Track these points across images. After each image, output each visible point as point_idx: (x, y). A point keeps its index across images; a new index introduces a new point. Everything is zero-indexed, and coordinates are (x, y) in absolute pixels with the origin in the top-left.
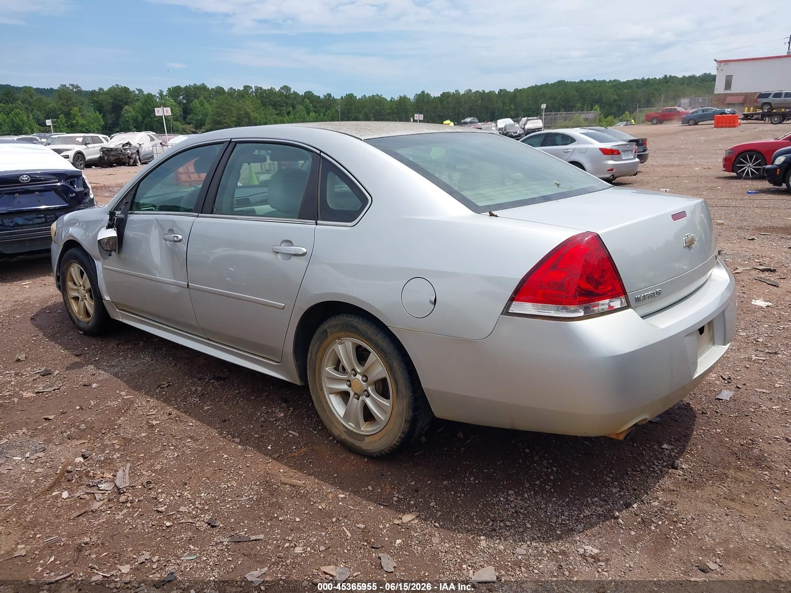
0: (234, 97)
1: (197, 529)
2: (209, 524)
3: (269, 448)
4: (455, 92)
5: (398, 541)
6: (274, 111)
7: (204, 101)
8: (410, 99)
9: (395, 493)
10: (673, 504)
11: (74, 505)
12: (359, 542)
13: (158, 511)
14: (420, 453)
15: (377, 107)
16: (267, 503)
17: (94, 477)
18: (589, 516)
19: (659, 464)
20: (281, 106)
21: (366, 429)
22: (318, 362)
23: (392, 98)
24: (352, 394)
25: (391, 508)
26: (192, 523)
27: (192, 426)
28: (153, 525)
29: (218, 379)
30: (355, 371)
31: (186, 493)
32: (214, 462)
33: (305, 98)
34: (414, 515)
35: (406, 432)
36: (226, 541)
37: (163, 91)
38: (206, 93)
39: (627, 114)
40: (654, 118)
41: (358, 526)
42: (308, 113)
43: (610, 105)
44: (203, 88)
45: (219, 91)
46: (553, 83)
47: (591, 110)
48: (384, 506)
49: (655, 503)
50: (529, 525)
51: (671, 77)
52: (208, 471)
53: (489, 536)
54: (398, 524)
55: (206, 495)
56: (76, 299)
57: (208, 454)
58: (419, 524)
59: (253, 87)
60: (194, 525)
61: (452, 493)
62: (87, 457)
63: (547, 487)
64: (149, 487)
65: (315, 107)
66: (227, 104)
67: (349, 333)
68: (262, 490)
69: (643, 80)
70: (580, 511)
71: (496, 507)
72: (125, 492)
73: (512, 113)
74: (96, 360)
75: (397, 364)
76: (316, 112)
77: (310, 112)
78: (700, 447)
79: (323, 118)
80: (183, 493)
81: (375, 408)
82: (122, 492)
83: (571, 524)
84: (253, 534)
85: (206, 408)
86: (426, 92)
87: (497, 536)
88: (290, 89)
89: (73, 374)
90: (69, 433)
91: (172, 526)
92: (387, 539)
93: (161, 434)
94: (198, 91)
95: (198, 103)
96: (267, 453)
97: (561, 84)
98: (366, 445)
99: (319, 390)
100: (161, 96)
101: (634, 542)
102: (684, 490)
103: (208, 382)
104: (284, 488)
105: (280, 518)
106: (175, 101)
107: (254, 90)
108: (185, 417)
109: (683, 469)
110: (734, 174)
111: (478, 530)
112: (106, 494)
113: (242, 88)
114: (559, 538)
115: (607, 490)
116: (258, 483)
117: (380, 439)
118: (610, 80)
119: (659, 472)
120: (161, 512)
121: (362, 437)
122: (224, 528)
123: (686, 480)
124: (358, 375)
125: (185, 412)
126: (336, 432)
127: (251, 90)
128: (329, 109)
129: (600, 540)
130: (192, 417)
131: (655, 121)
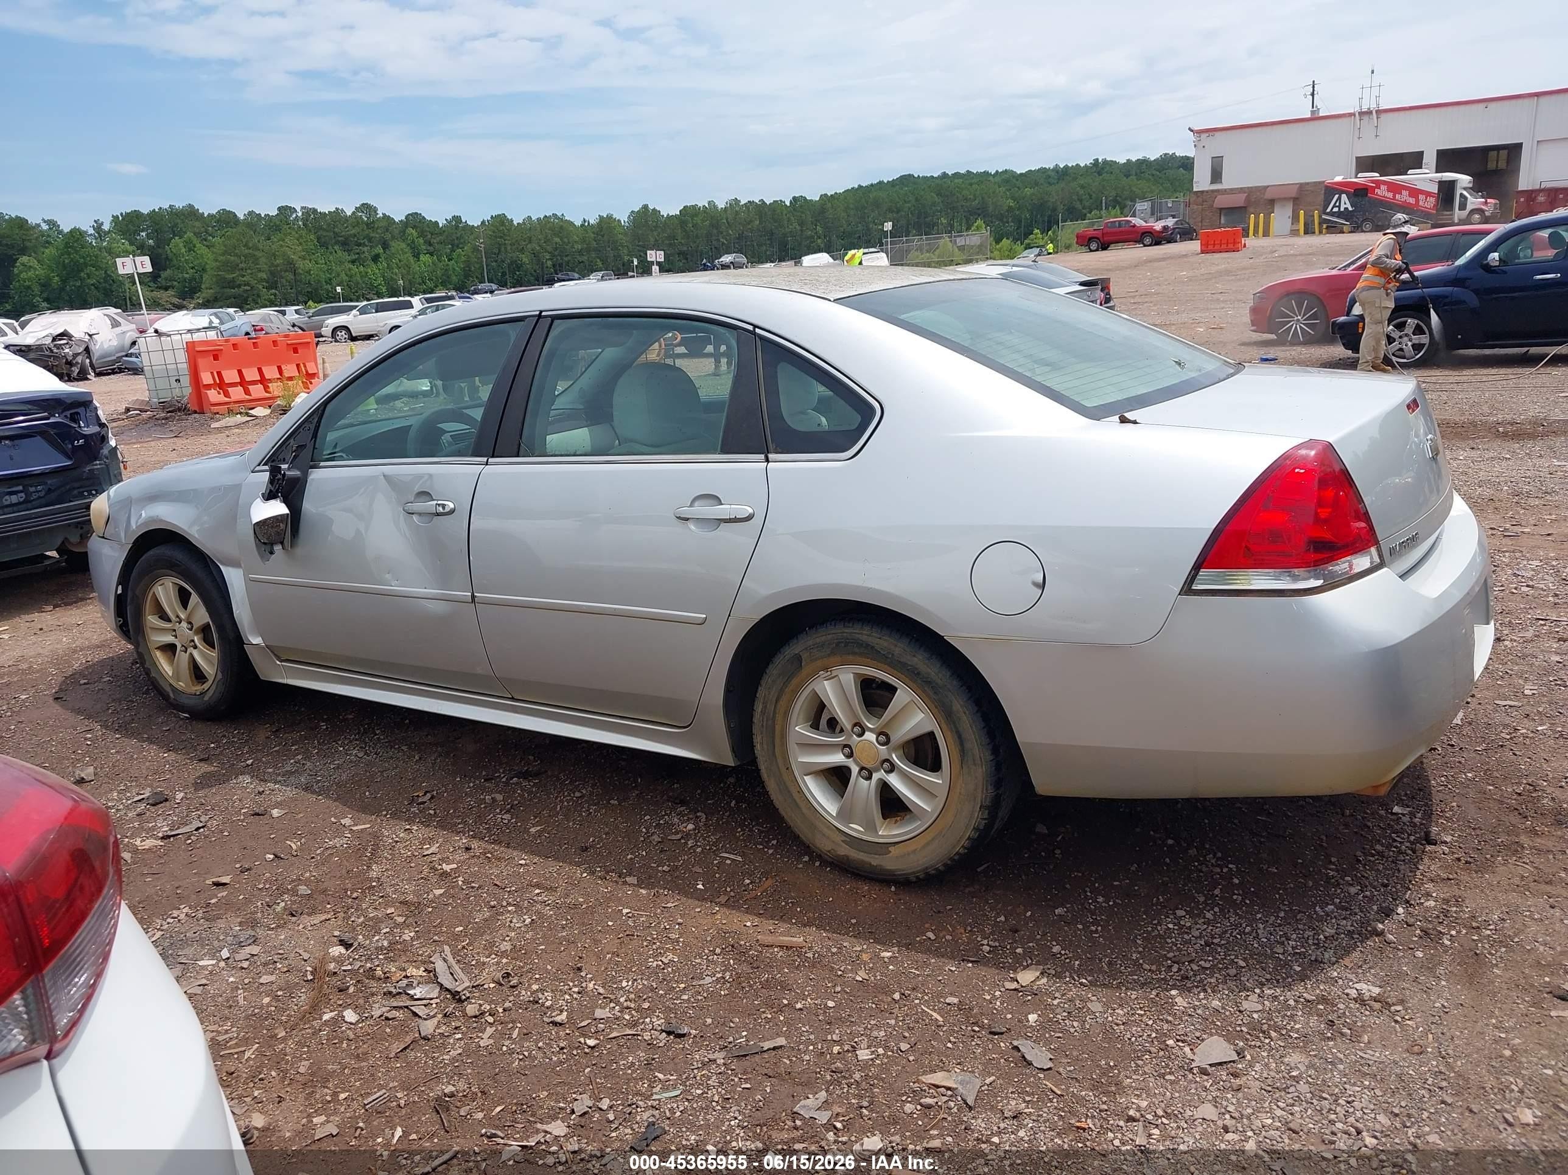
0: (258, 230)
1: (649, 1044)
2: (669, 1033)
3: (700, 886)
4: (707, 205)
5: (1032, 1018)
6: (346, 257)
7: (195, 241)
8: (619, 221)
9: (979, 939)
10: (1458, 901)
11: (379, 1031)
12: (964, 1027)
13: (555, 1024)
14: (986, 865)
15: (557, 240)
16: (755, 983)
17: (388, 977)
18: (1333, 936)
19: (1403, 839)
20: (359, 245)
21: (888, 832)
22: (779, 718)
23: (585, 221)
24: (855, 769)
25: (985, 965)
26: (634, 1035)
27: (526, 864)
28: (562, 1048)
29: (525, 775)
30: (861, 726)
31: (591, 985)
32: (610, 923)
33: (406, 227)
34: (1036, 970)
35: (981, 827)
36: (720, 1057)
37: (102, 224)
38: (197, 224)
39: (1036, 234)
40: (1091, 239)
41: (947, 1001)
42: (417, 256)
43: (1001, 217)
44: (191, 213)
45: (226, 219)
46: (891, 180)
47: (968, 229)
48: (972, 962)
49: (1429, 903)
50: (1242, 963)
51: (1105, 162)
52: (608, 942)
53: (1185, 990)
54: (1015, 990)
55: (630, 983)
56: (170, 649)
57: (591, 910)
58: (1050, 983)
59: (298, 209)
60: (640, 1038)
61: (1080, 927)
62: (351, 945)
63: (1235, 897)
64: (511, 983)
65: (430, 244)
66: (246, 245)
67: (851, 657)
68: (731, 961)
69: (1056, 169)
70: (1317, 931)
71: (1169, 941)
72: (468, 998)
73: (819, 241)
74: (248, 765)
75: (960, 705)
76: (432, 254)
77: (419, 254)
78: (1454, 804)
79: (448, 265)
80: (584, 985)
81: (910, 789)
82: (464, 997)
83: (1313, 954)
84: (764, 1039)
85: (533, 830)
86: (651, 207)
87: (1197, 987)
88: (375, 210)
89: (214, 795)
90: (283, 904)
91: (598, 1044)
92: (1009, 1016)
93: (473, 887)
94: (179, 221)
95: (181, 245)
96: (701, 897)
97: (906, 180)
98: (890, 863)
99: (783, 770)
100: (98, 233)
101: (1430, 967)
102: (1464, 877)
103: (507, 783)
104: (771, 954)
105: (799, 1006)
106: (131, 244)
107: (300, 214)
108: (500, 850)
109: (1446, 842)
110: (1273, 337)
111: (1159, 980)
112: (434, 1006)
113: (274, 212)
114: (1303, 978)
115: (1339, 891)
116: (718, 951)
117: (924, 847)
118: (997, 171)
119: (1409, 852)
120: (561, 1024)
121: (884, 848)
122: (702, 1036)
123: (1459, 859)
124: (867, 733)
125: (494, 842)
126: (824, 844)
127: (294, 216)
128: (458, 247)
129: (1372, 971)
130: (515, 848)
131: (1094, 246)
